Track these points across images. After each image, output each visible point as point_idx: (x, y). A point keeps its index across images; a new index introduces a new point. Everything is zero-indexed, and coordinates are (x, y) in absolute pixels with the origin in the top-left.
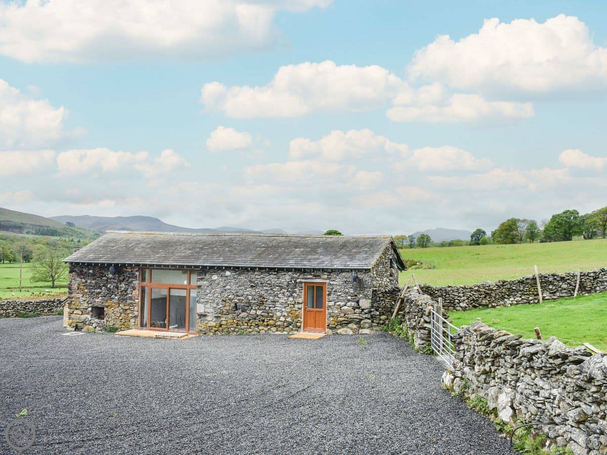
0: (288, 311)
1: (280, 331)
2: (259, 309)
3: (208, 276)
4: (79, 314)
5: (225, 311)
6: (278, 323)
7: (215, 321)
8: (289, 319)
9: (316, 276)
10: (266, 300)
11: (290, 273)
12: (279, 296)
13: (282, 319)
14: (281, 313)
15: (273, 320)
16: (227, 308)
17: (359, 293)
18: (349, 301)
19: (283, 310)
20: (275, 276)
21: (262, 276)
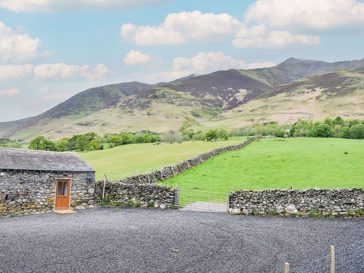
0: (46, 198)
1: (39, 211)
2: (24, 198)
6: (38, 206)
8: (46, 203)
9: (66, 176)
10: (30, 191)
11: (49, 174)
12: (40, 189)
13: (41, 203)
14: (40, 200)
15: (34, 205)
17: (89, 185)
18: (83, 189)
19: (42, 197)
20: (38, 176)
21: (29, 176)
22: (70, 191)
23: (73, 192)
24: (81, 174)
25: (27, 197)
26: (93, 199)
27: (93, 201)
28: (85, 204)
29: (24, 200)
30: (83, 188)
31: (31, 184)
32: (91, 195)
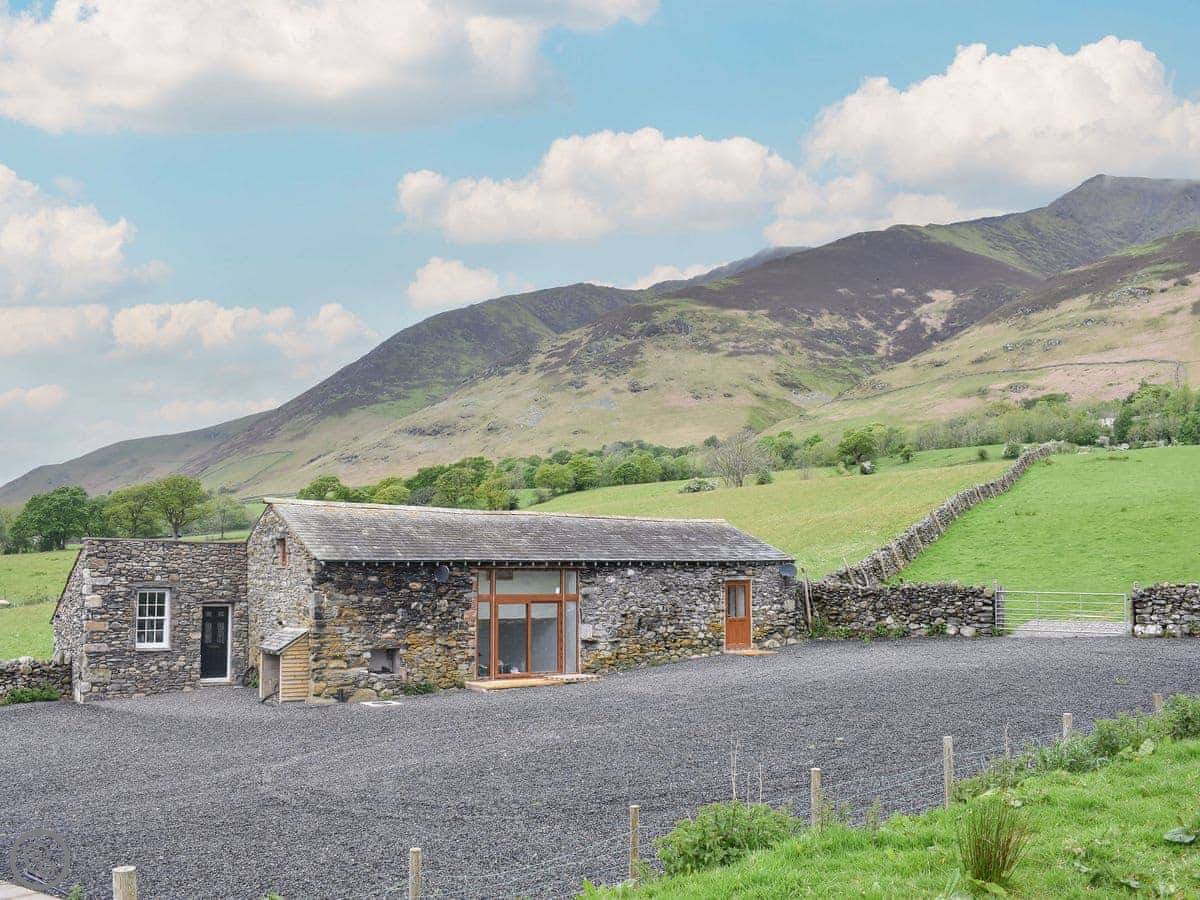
0: (709, 622)
1: (697, 654)
2: (671, 624)
3: (599, 578)
4: (342, 668)
5: (625, 632)
6: (696, 642)
7: (610, 651)
8: (710, 635)
9: (742, 572)
10: (680, 609)
11: (712, 569)
12: (697, 602)
13: (701, 635)
14: (698, 628)
15: (688, 638)
16: (628, 627)
17: (785, 592)
18: (775, 602)
19: (703, 622)
20: (691, 575)
21: (676, 574)
22: (751, 607)
23: (756, 608)
24: (769, 568)
25: (674, 621)
26: (793, 624)
27: (793, 627)
28: (779, 636)
29: (671, 629)
30: (775, 599)
31: (680, 592)
32: (790, 615)
